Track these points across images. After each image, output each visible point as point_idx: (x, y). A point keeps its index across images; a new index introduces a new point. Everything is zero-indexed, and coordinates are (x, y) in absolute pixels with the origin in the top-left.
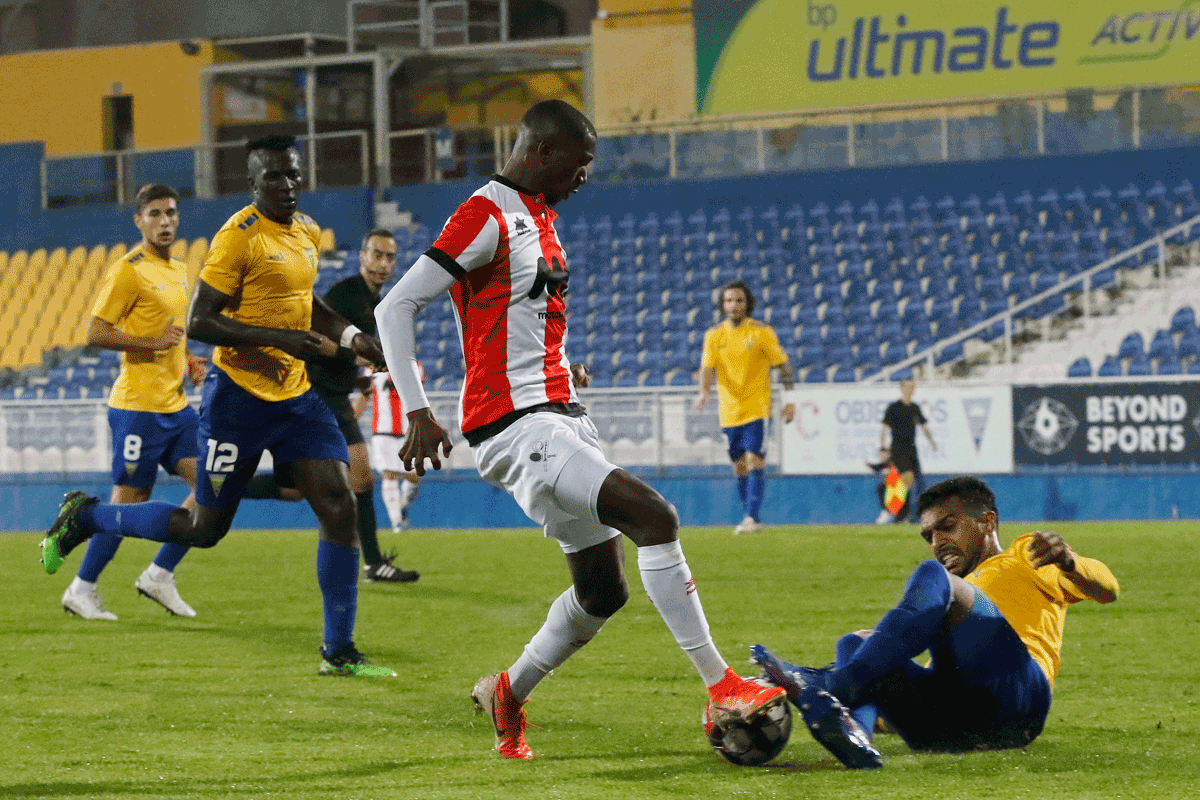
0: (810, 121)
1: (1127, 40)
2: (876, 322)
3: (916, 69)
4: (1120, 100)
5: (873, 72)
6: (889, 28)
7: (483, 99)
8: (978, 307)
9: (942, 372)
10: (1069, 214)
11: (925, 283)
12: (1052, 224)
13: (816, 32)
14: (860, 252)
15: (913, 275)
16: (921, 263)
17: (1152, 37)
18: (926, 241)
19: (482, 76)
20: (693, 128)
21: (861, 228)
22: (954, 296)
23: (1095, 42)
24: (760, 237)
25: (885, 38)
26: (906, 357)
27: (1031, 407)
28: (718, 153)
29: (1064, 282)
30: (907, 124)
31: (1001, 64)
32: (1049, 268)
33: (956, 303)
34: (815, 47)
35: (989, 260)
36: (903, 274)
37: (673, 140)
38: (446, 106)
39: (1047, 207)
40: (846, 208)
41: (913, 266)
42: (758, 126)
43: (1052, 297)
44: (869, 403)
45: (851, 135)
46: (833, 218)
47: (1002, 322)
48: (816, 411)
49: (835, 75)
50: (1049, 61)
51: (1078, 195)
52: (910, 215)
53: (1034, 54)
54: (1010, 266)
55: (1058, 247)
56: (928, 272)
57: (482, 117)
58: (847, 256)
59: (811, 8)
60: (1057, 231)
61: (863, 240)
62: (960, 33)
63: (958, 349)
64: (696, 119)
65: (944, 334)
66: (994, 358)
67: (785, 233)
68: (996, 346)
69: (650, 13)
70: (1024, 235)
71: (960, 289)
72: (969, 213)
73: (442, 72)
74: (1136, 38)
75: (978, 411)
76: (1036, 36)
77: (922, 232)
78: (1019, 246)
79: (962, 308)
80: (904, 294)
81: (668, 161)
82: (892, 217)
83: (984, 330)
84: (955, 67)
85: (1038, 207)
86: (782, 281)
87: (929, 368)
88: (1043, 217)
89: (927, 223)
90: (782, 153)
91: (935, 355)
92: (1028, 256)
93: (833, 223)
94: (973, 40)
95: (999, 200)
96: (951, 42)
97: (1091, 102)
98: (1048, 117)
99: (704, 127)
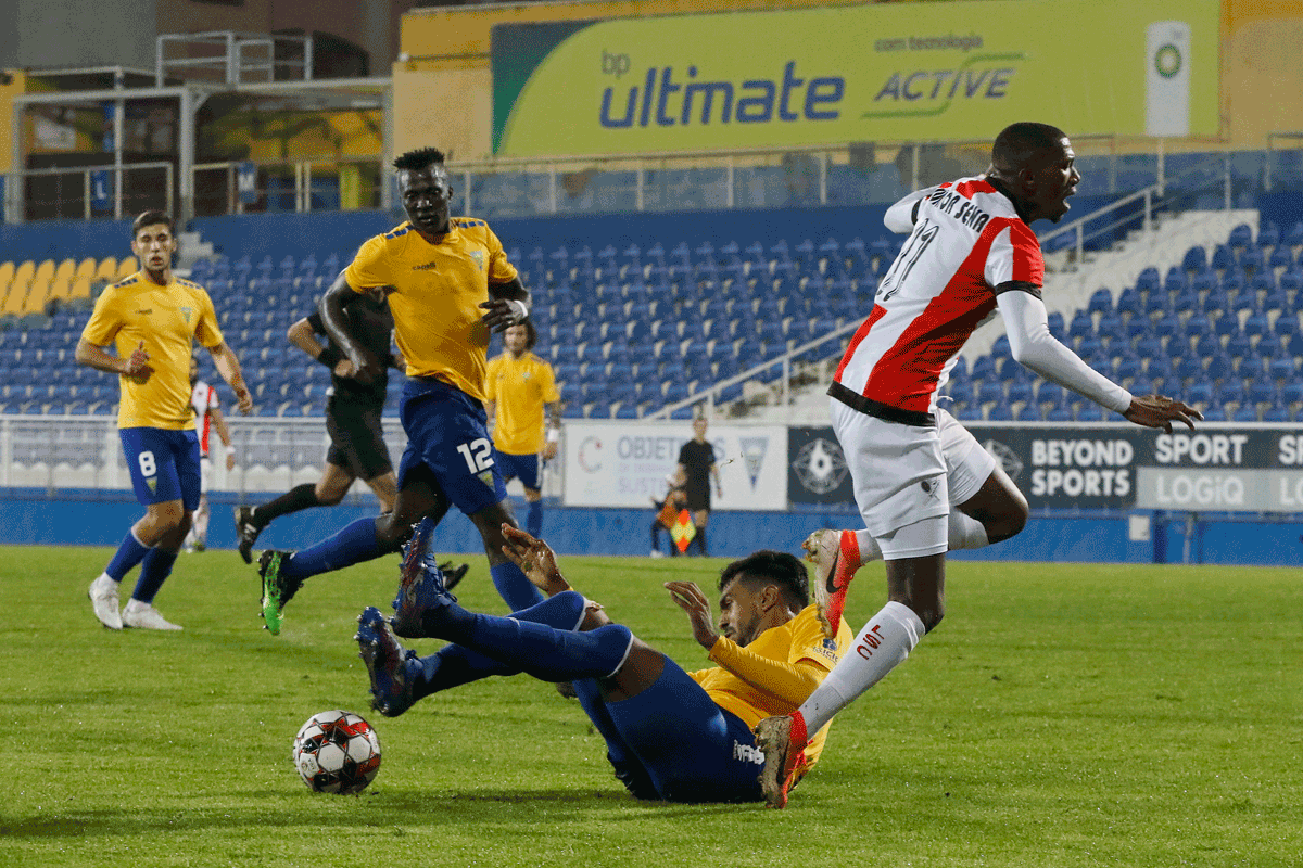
0: (601, 166)
1: (909, 97)
2: (660, 361)
3: (705, 118)
4: (901, 154)
5: (664, 120)
6: (680, 78)
7: (285, 135)
8: (757, 350)
9: (721, 411)
10: (849, 263)
11: (707, 325)
12: (832, 272)
13: (610, 80)
14: (646, 294)
15: (696, 316)
16: (704, 306)
17: (933, 95)
18: (710, 285)
19: (285, 113)
20: (490, 170)
21: (647, 271)
22: (735, 339)
23: (878, 98)
24: (549, 276)
25: (676, 88)
26: (687, 396)
27: (806, 448)
28: (511, 194)
29: (841, 328)
30: (694, 170)
31: (786, 116)
32: (827, 313)
33: (737, 346)
34: (608, 94)
35: (770, 304)
36: (687, 316)
37: (468, 180)
38: (250, 142)
39: (827, 255)
40: (634, 251)
41: (696, 308)
42: (551, 169)
43: (829, 342)
44: (650, 439)
45: (640, 182)
46: (621, 260)
47: (781, 364)
48: (599, 445)
49: (627, 123)
50: (833, 115)
51: (858, 245)
52: (696, 259)
53: (819, 107)
54: (789, 312)
55: (837, 294)
56: (711, 314)
57: (285, 154)
58: (633, 297)
59: (605, 57)
60: (837, 279)
61: (648, 282)
62: (748, 85)
63: (738, 389)
64: (491, 160)
65: (725, 373)
66: (772, 399)
67: (573, 273)
68: (774, 388)
69: (449, 57)
70: (804, 282)
71: (741, 332)
72: (752, 259)
73: (247, 108)
74: (918, 95)
75: (754, 450)
76: (823, 90)
77: (705, 277)
78: (800, 292)
79: (742, 350)
80: (687, 335)
81: (462, 202)
82: (678, 261)
83: (763, 372)
84: (742, 117)
85: (819, 256)
86: (569, 320)
87: (709, 407)
88: (823, 265)
89: (711, 268)
90: (572, 196)
91: (715, 395)
92: (807, 303)
93: (620, 266)
94: (761, 93)
95: (782, 247)
96: (740, 94)
97: (872, 156)
98: (831, 168)
99: (499, 169)
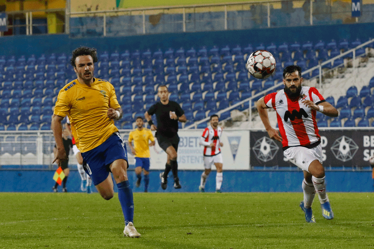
0: (166, 12)
2: (192, 102)
4: (305, 3)
8: (238, 96)
9: (221, 124)
10: (280, 54)
11: (215, 85)
14: (187, 70)
15: (210, 81)
16: (213, 75)
18: (216, 66)
21: (187, 60)
22: (228, 90)
24: (142, 63)
27: (258, 141)
28: (125, 25)
29: (276, 85)
30: (210, 13)
32: (270, 78)
33: (228, 94)
35: (243, 74)
36: (205, 80)
37: (105, 20)
38: (6, 4)
39: (271, 51)
40: (181, 51)
41: (210, 77)
42: (143, 13)
43: (271, 91)
44: (186, 138)
45: (184, 18)
46: (175, 55)
47: (248, 102)
51: (285, 46)
52: (209, 54)
54: (252, 77)
56: (217, 79)
57: (22, 8)
58: (181, 72)
61: (188, 65)
63: (228, 114)
64: (116, 10)
65: (222, 107)
66: (244, 119)
67: (153, 61)
68: (245, 113)
71: (230, 88)
72: (236, 53)
75: (234, 142)
77: (215, 62)
79: (230, 96)
80: (205, 89)
81: (103, 29)
82: (202, 55)
83: (240, 106)
86: (151, 83)
89: (217, 58)
90: (154, 26)
93: (175, 58)
95: (250, 48)
97: (292, 5)
98: (272, 10)
99: (120, 14)
